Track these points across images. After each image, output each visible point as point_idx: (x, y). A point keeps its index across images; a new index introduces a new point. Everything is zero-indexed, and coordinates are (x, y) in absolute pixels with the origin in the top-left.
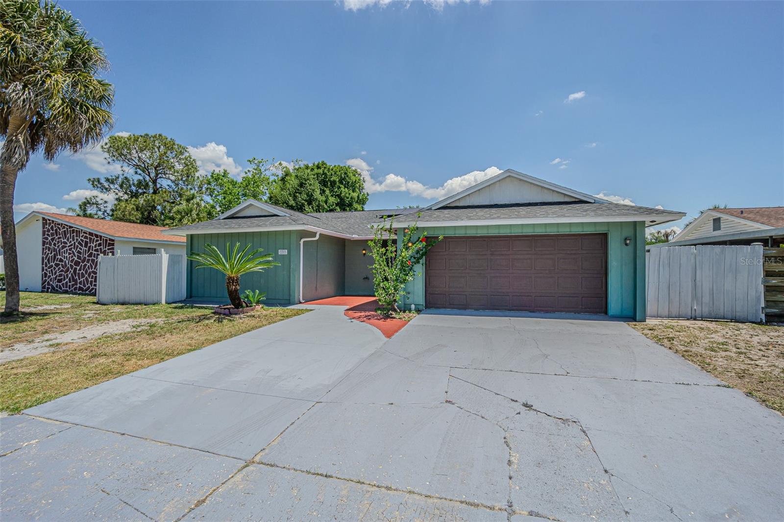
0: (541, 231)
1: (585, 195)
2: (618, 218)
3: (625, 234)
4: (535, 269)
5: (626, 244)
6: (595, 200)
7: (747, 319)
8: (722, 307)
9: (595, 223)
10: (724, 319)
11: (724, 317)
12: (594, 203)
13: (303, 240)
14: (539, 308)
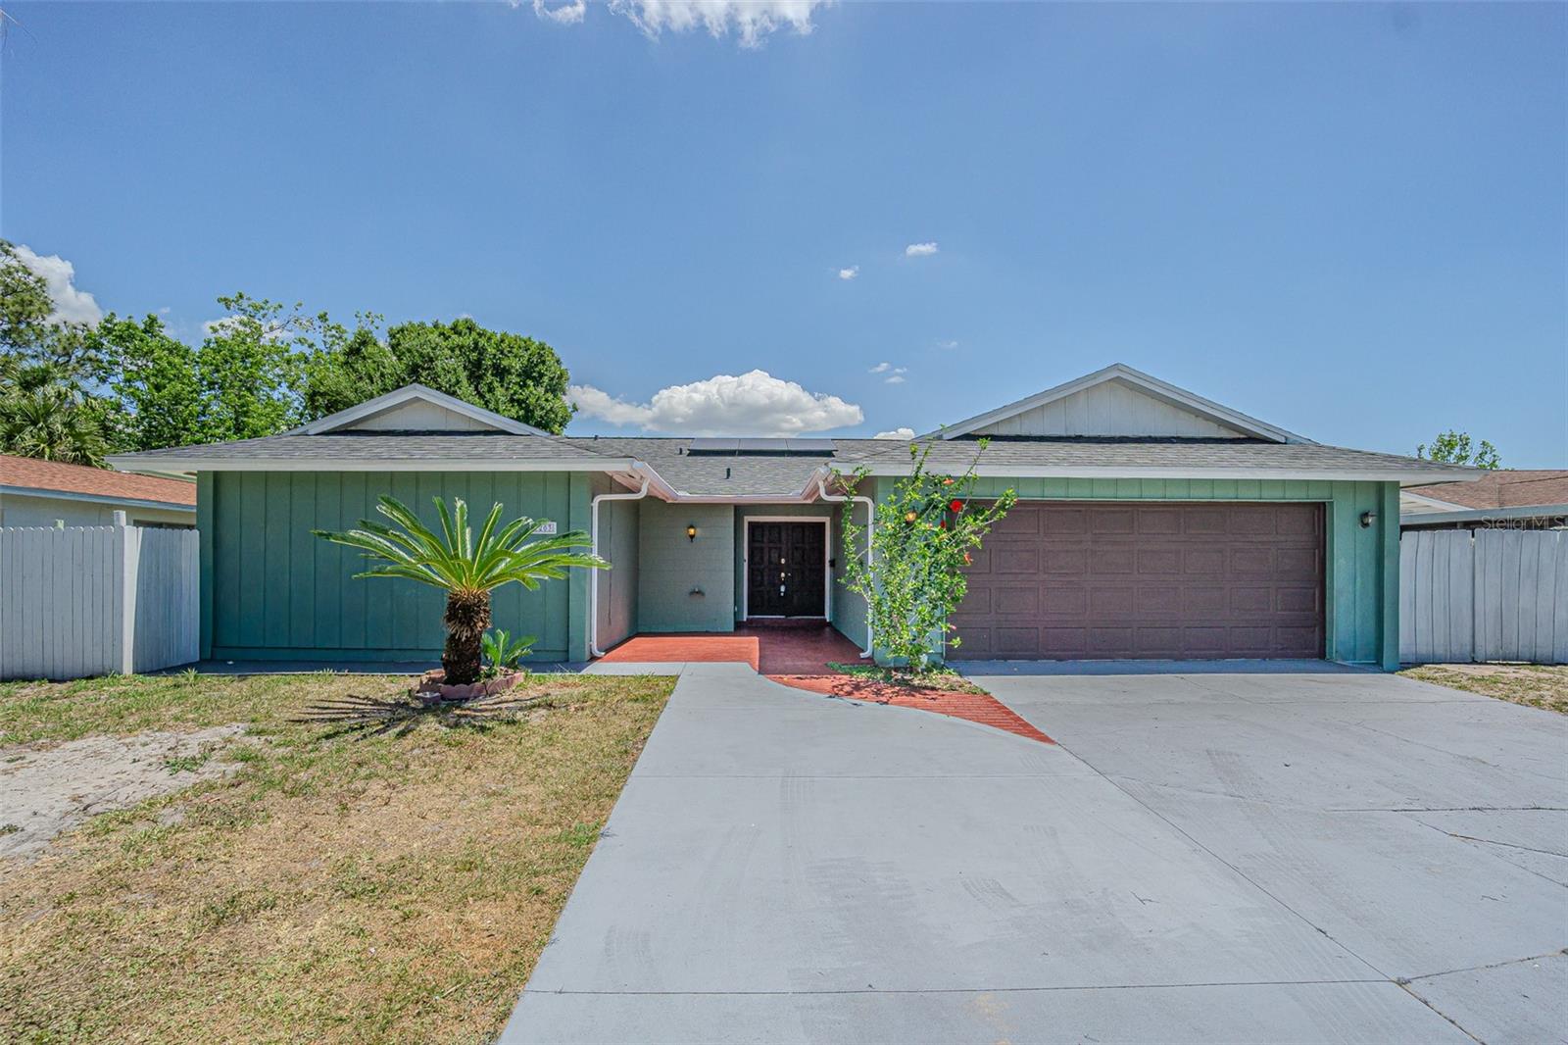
0: (1201, 495)
1: (1268, 427)
2: (1370, 475)
3: (1362, 506)
4: (1185, 572)
5: (1365, 525)
6: (1286, 438)
7: (1553, 659)
8: (1515, 640)
9: (1308, 482)
10: (1517, 660)
11: (1518, 656)
12: (1285, 443)
13: (598, 499)
14: (1196, 652)
